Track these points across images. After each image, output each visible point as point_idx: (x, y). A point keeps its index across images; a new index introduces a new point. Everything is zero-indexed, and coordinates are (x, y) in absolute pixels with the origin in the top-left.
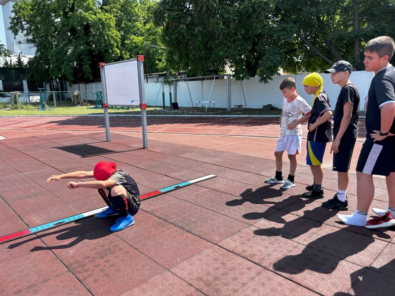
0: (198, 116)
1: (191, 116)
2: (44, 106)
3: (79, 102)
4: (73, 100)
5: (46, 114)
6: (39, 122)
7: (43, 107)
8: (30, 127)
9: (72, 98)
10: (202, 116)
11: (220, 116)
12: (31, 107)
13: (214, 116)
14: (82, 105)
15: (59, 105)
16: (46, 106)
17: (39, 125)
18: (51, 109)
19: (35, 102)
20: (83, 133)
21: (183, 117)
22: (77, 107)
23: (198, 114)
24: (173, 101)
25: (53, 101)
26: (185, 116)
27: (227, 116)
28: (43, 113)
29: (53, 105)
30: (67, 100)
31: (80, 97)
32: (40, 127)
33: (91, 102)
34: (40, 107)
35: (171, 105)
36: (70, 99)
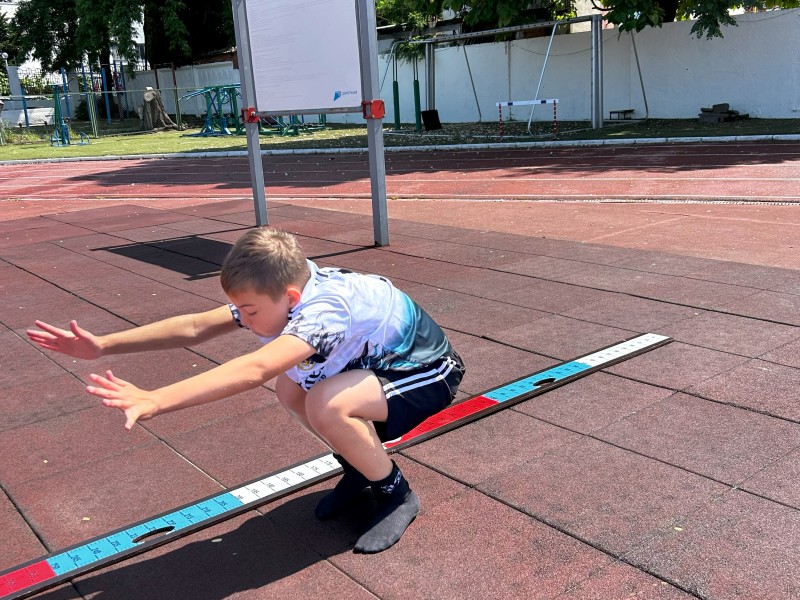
0: (508, 145)
1: (484, 145)
2: (67, 135)
3: (159, 119)
4: (141, 116)
5: (74, 154)
6: (57, 177)
7: (64, 138)
8: (31, 192)
9: (140, 110)
10: (518, 144)
11: (576, 143)
12: (33, 138)
13: (557, 143)
14: (166, 129)
15: (105, 131)
16: (71, 134)
17: (55, 185)
18: (85, 141)
19: (41, 124)
20: (182, 203)
21: (462, 150)
22: (154, 135)
23: (505, 141)
24: (423, 108)
25: (88, 119)
26: (465, 146)
27: (598, 142)
28: (65, 154)
29: (89, 131)
30: (125, 117)
31: (162, 106)
32: (60, 189)
33: (192, 121)
34: (56, 137)
35: (418, 119)
36: (134, 114)
